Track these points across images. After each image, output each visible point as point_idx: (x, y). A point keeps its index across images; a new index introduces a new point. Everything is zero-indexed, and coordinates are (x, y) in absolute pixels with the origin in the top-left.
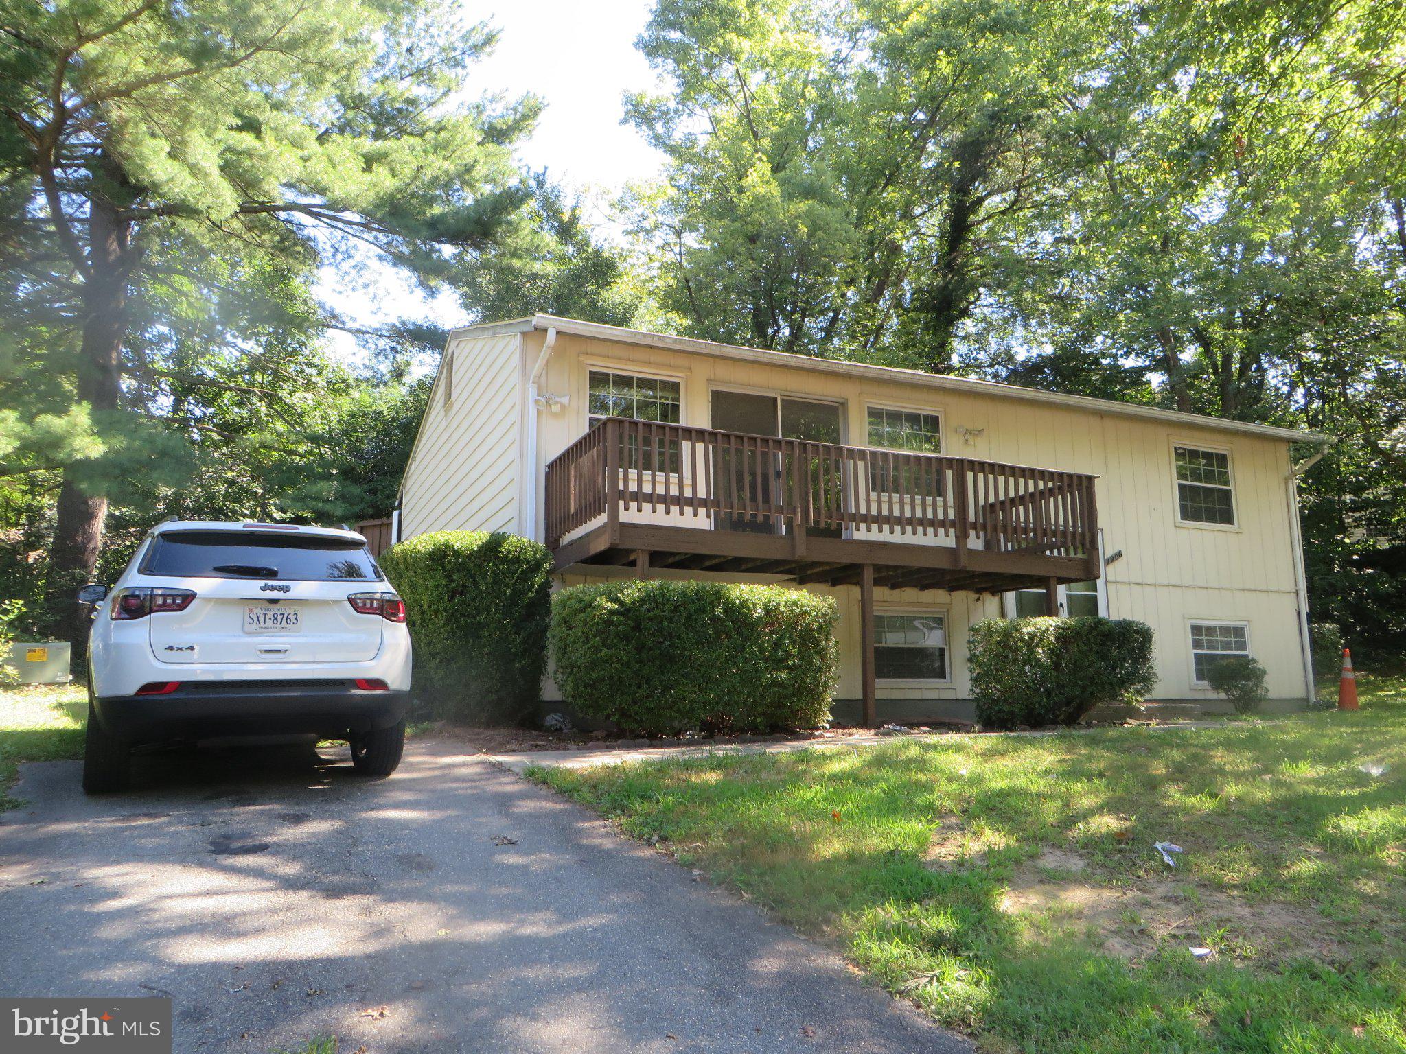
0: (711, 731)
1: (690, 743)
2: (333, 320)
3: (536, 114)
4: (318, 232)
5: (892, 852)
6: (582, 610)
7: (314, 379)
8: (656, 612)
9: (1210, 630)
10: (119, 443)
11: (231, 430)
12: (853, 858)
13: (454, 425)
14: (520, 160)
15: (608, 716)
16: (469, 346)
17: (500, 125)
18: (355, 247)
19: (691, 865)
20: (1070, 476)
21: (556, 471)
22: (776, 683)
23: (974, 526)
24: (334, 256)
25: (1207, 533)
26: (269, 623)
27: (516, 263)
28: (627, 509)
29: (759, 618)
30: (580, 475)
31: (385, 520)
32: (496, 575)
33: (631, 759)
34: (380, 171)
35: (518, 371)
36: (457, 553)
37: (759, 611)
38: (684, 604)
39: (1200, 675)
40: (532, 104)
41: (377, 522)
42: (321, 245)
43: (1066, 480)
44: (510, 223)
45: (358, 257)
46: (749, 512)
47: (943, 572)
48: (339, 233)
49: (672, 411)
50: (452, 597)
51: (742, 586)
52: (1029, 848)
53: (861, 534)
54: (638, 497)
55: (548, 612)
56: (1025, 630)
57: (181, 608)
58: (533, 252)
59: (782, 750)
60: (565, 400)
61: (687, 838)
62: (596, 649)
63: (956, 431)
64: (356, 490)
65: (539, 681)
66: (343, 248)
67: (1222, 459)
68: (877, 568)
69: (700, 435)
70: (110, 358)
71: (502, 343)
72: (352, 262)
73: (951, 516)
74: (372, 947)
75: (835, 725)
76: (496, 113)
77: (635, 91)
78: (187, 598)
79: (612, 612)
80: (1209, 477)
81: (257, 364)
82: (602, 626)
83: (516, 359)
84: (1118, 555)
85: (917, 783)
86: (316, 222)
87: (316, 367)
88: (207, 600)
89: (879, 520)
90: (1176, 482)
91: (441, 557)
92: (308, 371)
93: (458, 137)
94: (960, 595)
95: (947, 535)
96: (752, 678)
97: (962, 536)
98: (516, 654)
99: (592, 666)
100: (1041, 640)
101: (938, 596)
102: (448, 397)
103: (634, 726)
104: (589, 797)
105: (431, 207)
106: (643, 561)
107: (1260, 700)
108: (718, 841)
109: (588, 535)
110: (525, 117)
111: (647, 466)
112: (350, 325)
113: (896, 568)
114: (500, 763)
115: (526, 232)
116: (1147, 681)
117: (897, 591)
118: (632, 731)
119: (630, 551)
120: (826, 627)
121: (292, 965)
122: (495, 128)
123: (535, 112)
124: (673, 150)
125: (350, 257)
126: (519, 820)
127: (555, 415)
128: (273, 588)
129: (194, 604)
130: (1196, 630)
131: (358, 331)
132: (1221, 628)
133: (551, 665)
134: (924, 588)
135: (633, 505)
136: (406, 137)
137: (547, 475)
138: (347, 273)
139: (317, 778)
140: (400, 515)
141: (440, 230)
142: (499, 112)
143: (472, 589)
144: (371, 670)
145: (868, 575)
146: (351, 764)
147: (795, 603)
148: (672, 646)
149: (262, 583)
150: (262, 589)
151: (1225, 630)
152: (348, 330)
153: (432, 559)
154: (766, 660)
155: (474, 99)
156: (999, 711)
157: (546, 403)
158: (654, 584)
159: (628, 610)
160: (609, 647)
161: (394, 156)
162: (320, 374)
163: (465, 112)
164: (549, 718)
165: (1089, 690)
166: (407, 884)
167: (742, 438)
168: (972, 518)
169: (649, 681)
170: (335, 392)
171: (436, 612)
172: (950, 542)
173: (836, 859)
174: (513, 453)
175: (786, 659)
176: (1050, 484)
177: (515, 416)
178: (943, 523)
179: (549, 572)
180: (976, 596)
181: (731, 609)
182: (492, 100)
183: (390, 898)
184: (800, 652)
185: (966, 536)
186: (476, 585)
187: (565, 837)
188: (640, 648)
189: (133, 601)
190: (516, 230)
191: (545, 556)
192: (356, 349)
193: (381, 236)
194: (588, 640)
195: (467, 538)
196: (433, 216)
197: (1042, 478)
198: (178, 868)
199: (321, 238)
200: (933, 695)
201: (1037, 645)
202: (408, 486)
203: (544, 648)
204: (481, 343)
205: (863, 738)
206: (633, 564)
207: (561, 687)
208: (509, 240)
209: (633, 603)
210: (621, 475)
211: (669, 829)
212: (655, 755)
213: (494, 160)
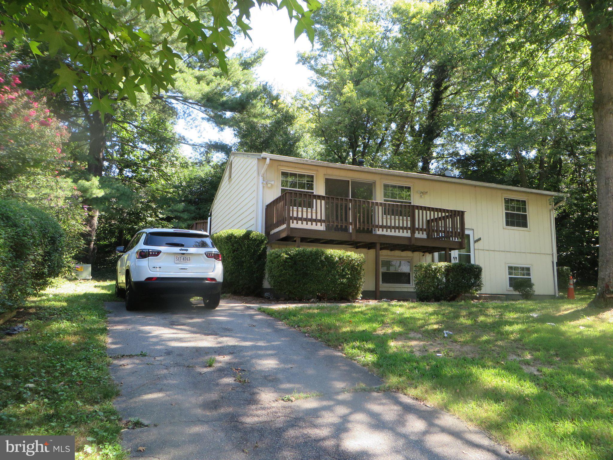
0: (320, 299)
1: (312, 303)
2: (183, 140)
3: (263, 56)
4: (178, 106)
5: (364, 331)
6: (277, 257)
7: (175, 162)
8: (302, 258)
9: (516, 268)
10: (108, 191)
11: (143, 182)
12: (352, 332)
13: (233, 187)
14: (257, 75)
15: (285, 293)
16: (238, 159)
17: (249, 61)
18: (192, 111)
19: (306, 333)
20: (455, 211)
21: (269, 208)
22: (342, 283)
23: (418, 229)
24: (184, 115)
25: (516, 232)
26: (182, 260)
27: (255, 120)
28: (293, 223)
29: (337, 261)
30: (277, 210)
31: (205, 221)
32: (248, 245)
33: (291, 306)
34: (203, 84)
35: (256, 172)
36: (235, 237)
37: (337, 259)
38: (311, 256)
39: (511, 285)
40: (261, 52)
41: (202, 221)
42: (179, 111)
43: (453, 213)
44: (253, 104)
45: (193, 116)
46: (335, 224)
47: (408, 246)
48: (186, 106)
49: (311, 187)
50: (233, 253)
51: (331, 250)
52: (406, 332)
53: (380, 232)
54: (297, 219)
55: (266, 258)
56: (433, 267)
57: (157, 255)
58: (261, 115)
59: (343, 305)
60: (273, 183)
61: (305, 326)
62: (282, 271)
63: (417, 192)
64: (193, 208)
65: (262, 281)
66: (188, 112)
67: (524, 202)
68: (381, 244)
69: (319, 197)
70: (100, 156)
71: (250, 161)
72: (191, 117)
73: (409, 226)
74: (219, 345)
75: (363, 298)
76: (247, 56)
77: (302, 51)
78: (159, 252)
79: (286, 258)
80: (519, 209)
81: (152, 156)
82: (283, 263)
83: (255, 168)
84: (480, 239)
85: (382, 315)
86: (177, 102)
87: (176, 157)
88: (165, 253)
89: (387, 227)
90: (504, 211)
91: (230, 238)
92: (172, 159)
93: (233, 68)
94: (416, 254)
95: (407, 232)
96: (334, 281)
97: (413, 233)
98: (254, 272)
99: (280, 276)
100: (439, 270)
101: (409, 254)
102: (230, 177)
103: (294, 296)
104: (278, 316)
105: (222, 97)
106: (298, 240)
107: (531, 295)
108: (314, 327)
109: (279, 231)
110: (259, 57)
111: (300, 206)
112: (190, 142)
113: (389, 244)
114: (250, 306)
115: (259, 107)
116: (479, 286)
117: (393, 252)
118: (293, 298)
119: (294, 237)
120: (361, 265)
121: (200, 348)
122: (247, 62)
123: (263, 55)
124: (317, 71)
125: (190, 115)
126: (256, 321)
127: (269, 188)
128: (183, 250)
129: (161, 254)
130: (510, 268)
131: (193, 145)
132: (520, 268)
133: (267, 276)
134: (403, 251)
135: (295, 221)
136: (212, 68)
137: (266, 209)
138: (189, 122)
139: (193, 308)
140: (211, 219)
141: (225, 106)
142: (248, 56)
143: (240, 249)
144: (211, 275)
145: (378, 246)
146: (203, 305)
147: (349, 256)
148: (307, 270)
149: (180, 248)
150: (180, 250)
151: (523, 269)
152: (189, 145)
153: (227, 239)
154: (339, 276)
155: (239, 52)
156: (424, 295)
157: (266, 183)
158: (301, 249)
159: (292, 258)
160: (286, 270)
161: (208, 77)
162: (177, 160)
163: (235, 56)
164: (266, 294)
165: (457, 289)
166: (226, 334)
167: (333, 198)
168: (417, 226)
169: (299, 281)
170: (182, 167)
171: (228, 257)
172: (409, 235)
173: (348, 332)
174: (254, 201)
175: (345, 275)
176: (447, 214)
177: (255, 188)
178: (406, 228)
179: (266, 244)
180: (422, 254)
181: (327, 258)
182: (246, 52)
183: (222, 336)
184: (351, 273)
185: (415, 233)
186: (242, 248)
187: (270, 325)
188: (296, 270)
189: (143, 253)
190: (255, 107)
191: (265, 238)
192: (192, 152)
193: (202, 108)
194: (279, 267)
195: (239, 232)
196: (223, 101)
197: (444, 212)
198: (163, 328)
199: (179, 108)
200: (406, 290)
201: (438, 272)
202: (214, 208)
203: (264, 270)
204: (242, 159)
205: (373, 303)
206: (295, 241)
207: (270, 283)
208: (252, 110)
209: (294, 255)
210: (291, 209)
211: (301, 324)
212: (300, 305)
213: (246, 76)
